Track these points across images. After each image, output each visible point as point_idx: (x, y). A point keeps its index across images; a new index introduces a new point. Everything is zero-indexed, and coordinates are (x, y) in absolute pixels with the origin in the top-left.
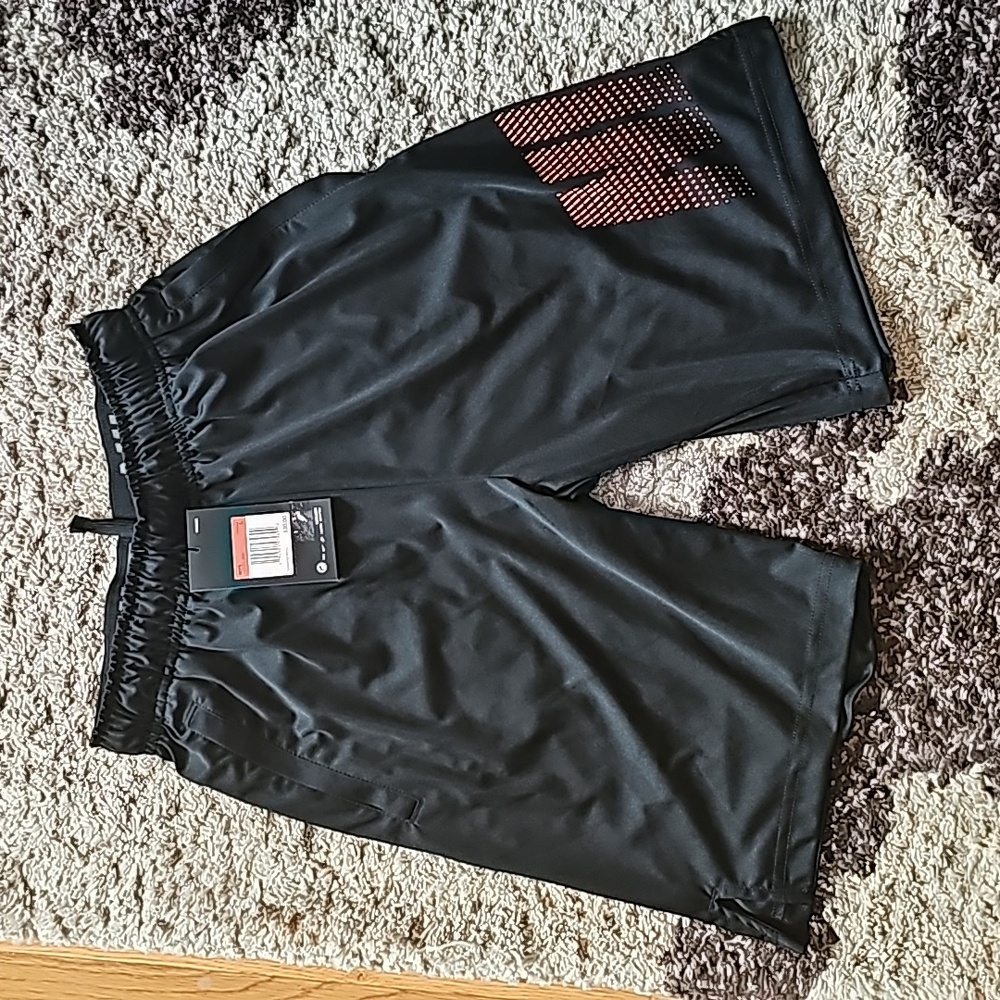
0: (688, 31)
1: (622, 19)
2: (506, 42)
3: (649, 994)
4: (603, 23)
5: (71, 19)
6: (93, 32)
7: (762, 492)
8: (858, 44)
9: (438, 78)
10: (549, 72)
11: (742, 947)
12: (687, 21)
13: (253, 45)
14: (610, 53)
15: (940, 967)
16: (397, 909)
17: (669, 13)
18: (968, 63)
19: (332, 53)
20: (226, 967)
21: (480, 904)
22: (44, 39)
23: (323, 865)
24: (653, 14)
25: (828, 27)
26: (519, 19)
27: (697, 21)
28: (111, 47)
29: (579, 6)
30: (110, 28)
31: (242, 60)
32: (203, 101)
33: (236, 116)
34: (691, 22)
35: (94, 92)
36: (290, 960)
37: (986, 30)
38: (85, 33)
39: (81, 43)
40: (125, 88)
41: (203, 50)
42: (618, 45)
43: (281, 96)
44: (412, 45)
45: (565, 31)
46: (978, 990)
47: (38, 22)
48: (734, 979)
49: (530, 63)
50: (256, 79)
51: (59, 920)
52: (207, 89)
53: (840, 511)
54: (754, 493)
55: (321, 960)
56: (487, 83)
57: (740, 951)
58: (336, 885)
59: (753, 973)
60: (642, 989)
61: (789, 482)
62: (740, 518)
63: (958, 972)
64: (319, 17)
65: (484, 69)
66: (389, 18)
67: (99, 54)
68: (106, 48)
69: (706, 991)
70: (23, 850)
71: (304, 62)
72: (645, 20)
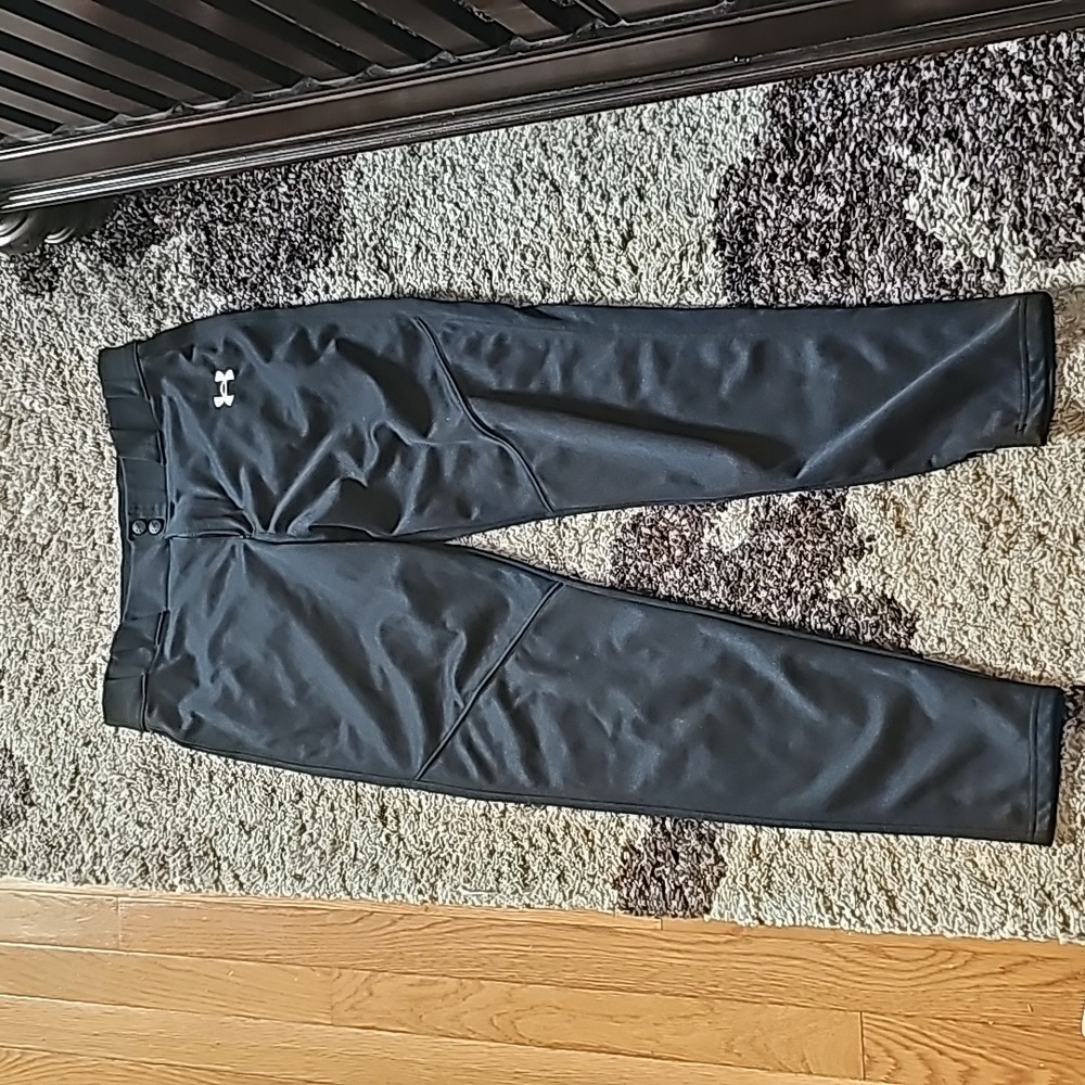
1: (532, 226)
2: (462, 251)
4: (521, 229)
6: (213, 276)
7: (649, 547)
8: (686, 225)
10: (490, 267)
11: (664, 873)
13: (308, 273)
14: (527, 252)
15: (798, 882)
17: (563, 218)
18: (760, 228)
19: (355, 272)
20: (342, 906)
22: (185, 284)
24: (552, 221)
26: (469, 234)
27: (580, 221)
28: (224, 284)
29: (505, 221)
30: (222, 271)
31: (303, 283)
34: (577, 223)
36: (380, 899)
37: (770, 203)
38: (208, 277)
39: (206, 284)
41: (278, 279)
42: (532, 245)
44: (405, 260)
45: (498, 239)
46: (825, 897)
47: (180, 273)
48: (662, 898)
49: (478, 263)
50: (312, 294)
51: (236, 877)
53: (701, 556)
54: (645, 548)
55: (399, 898)
56: (452, 281)
57: (664, 877)
58: (401, 844)
59: (674, 893)
61: (667, 539)
62: (636, 567)
63: (810, 884)
64: (346, 249)
65: (450, 271)
66: (389, 244)
67: (217, 290)
68: (221, 285)
69: (646, 908)
70: (210, 830)
71: (339, 279)
72: (548, 225)
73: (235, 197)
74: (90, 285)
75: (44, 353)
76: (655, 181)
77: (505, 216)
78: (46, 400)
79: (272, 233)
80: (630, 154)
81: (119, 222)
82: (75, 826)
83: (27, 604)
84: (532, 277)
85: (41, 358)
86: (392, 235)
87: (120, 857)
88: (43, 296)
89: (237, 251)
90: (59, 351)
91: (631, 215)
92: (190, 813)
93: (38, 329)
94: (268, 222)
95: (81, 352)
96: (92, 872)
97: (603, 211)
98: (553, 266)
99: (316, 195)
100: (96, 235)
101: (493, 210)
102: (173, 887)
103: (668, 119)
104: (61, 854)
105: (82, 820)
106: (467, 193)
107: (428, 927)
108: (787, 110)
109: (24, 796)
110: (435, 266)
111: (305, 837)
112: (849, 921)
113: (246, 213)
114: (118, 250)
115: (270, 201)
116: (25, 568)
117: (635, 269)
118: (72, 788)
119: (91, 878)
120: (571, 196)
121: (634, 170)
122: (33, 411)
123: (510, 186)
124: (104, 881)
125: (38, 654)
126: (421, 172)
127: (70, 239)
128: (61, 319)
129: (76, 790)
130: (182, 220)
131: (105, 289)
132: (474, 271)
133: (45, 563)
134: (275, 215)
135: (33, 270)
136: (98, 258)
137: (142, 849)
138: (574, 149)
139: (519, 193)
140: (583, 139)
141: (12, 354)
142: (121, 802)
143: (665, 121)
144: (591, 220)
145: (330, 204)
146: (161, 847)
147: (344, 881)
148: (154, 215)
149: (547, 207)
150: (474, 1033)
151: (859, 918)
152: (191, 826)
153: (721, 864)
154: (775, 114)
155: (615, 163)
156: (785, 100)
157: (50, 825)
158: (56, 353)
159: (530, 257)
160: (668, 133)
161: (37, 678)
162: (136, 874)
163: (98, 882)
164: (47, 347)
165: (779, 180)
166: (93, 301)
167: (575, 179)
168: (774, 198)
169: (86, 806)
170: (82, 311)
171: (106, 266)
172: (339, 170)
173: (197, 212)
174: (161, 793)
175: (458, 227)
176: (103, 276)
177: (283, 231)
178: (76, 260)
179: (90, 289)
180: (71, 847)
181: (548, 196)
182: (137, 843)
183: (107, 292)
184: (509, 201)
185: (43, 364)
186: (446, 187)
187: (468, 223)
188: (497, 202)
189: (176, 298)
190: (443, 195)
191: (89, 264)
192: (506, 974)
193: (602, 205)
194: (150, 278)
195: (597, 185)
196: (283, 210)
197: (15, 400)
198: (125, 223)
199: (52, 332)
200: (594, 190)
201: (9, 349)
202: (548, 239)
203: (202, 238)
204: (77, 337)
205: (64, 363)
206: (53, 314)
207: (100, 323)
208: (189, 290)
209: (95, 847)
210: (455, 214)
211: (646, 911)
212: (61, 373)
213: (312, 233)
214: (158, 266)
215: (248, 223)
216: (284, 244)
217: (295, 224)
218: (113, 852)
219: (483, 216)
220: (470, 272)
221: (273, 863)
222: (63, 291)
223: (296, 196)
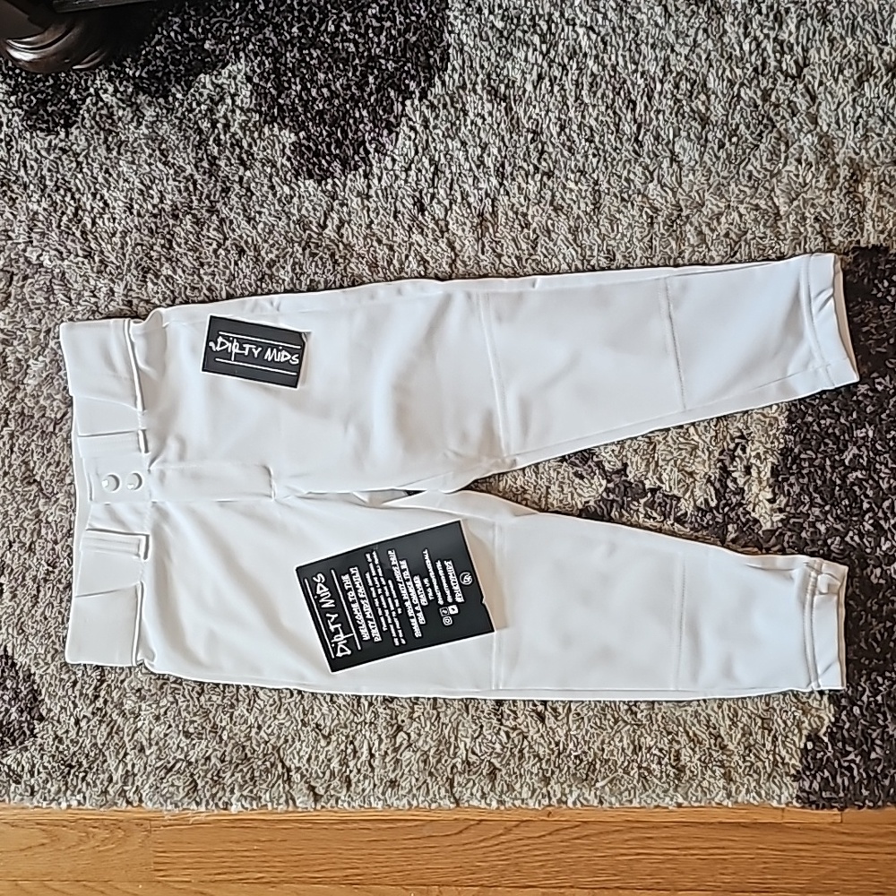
0: (739, 55)
1: (686, 52)
2: (598, 79)
3: (783, 806)
4: (672, 57)
5: (263, 102)
6: (281, 110)
7: (835, 404)
8: (874, 50)
9: (547, 114)
10: (633, 98)
11: (853, 761)
12: (738, 48)
13: (404, 105)
14: (681, 79)
16: (576, 757)
17: (723, 43)
19: (464, 104)
20: (443, 816)
21: (640, 748)
22: (244, 118)
23: (514, 729)
24: (711, 46)
25: (849, 40)
26: (607, 62)
27: (746, 47)
28: (294, 119)
29: (652, 47)
30: (293, 103)
31: (395, 117)
32: (367, 152)
33: (394, 161)
34: (741, 48)
35: (284, 154)
36: (494, 804)
38: (276, 111)
40: (309, 148)
41: (365, 113)
42: (686, 73)
43: (427, 141)
44: (525, 91)
45: (643, 66)
47: (237, 106)
48: (851, 788)
49: (619, 94)
50: (406, 129)
51: (312, 788)
52: (370, 143)
54: (829, 405)
55: (518, 803)
56: (586, 113)
57: (853, 765)
58: (526, 743)
59: (865, 782)
60: (779, 802)
61: (855, 394)
62: (819, 425)
64: (452, 78)
65: (583, 102)
66: (505, 72)
67: (286, 126)
68: (292, 120)
69: (829, 800)
70: (279, 737)
71: (443, 113)
72: (705, 51)
73: (312, 18)
74: (120, 119)
75: (58, 198)
77: (651, 41)
78: (61, 253)
79: (357, 61)
81: (160, 48)
82: (99, 742)
83: (34, 488)
84: (687, 109)
85: (53, 204)
86: (509, 64)
87: (162, 773)
88: (58, 134)
89: (312, 81)
90: (77, 196)
91: (808, 39)
92: (251, 720)
93: (49, 170)
94: (352, 48)
95: (106, 198)
96: (123, 793)
97: (772, 35)
98: (713, 97)
99: (414, 18)
100: (128, 62)
101: (637, 35)
102: (227, 805)
104: (81, 775)
105: (109, 734)
106: (605, 17)
107: (550, 834)
109: (31, 709)
110: (564, 97)
111: (401, 736)
113: (325, 38)
114: (159, 80)
115: (353, 24)
116: (33, 446)
117: (814, 98)
118: (97, 697)
119: (120, 801)
120: (736, 18)
122: (41, 265)
123: (658, 10)
124: (136, 803)
125: (50, 546)
127: (96, 66)
128: (80, 159)
129: (101, 700)
130: (242, 46)
131: (140, 124)
132: (613, 101)
133: (58, 441)
134: (361, 40)
135: (43, 103)
136: (131, 89)
137: (190, 763)
139: (671, 15)
141: (14, 200)
142: (162, 711)
145: (430, 28)
146: (214, 760)
147: (452, 786)
148: (204, 41)
149: (705, 30)
152: (253, 734)
157: (67, 742)
158: (73, 198)
159: (684, 85)
161: (48, 573)
162: (182, 794)
163: (129, 803)
164: (62, 192)
166: (123, 138)
169: (115, 716)
170: (109, 150)
171: (142, 98)
173: (261, 36)
174: (214, 698)
175: (594, 52)
176: (138, 109)
177: (371, 58)
178: (101, 92)
179: (120, 124)
180: (95, 765)
181: (709, 18)
182: (182, 757)
183: (143, 127)
184: (657, 25)
185: (55, 211)
186: (577, 9)
187: (605, 49)
188: (642, 25)
189: (234, 135)
190: (573, 19)
191: (119, 95)
192: (649, 881)
193: (773, 29)
194: (200, 111)
195: (768, 7)
196: (371, 35)
197: (17, 254)
198: (166, 49)
199: (69, 174)
200: (764, 11)
201: (9, 193)
202: (706, 65)
203: (267, 65)
204: (100, 179)
205: (84, 211)
206: (70, 153)
207: (133, 163)
208: (250, 125)
209: (126, 764)
210: (589, 38)
211: (828, 804)
212: (80, 221)
213: (408, 61)
214: (211, 98)
215: (327, 49)
216: (372, 74)
217: (386, 51)
218: (149, 769)
219: (625, 41)
220: (610, 102)
221: (359, 771)
222: (84, 127)
223: (389, 19)
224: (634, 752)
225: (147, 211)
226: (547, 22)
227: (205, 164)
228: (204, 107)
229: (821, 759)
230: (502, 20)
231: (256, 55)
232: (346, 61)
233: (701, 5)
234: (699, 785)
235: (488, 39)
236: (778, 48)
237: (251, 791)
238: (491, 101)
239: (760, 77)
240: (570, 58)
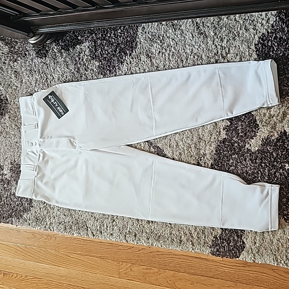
1: (197, 48)
2: (174, 54)
4: (194, 49)
5: (92, 53)
6: (96, 56)
7: (228, 148)
8: (247, 50)
9: (161, 62)
10: (183, 59)
11: (225, 245)
13: (125, 57)
15: (268, 252)
16: (156, 234)
17: (207, 46)
18: (271, 53)
19: (140, 58)
20: (124, 244)
21: (172, 234)
22: (87, 58)
23: (141, 225)
24: (204, 46)
26: (177, 49)
27: (213, 47)
30: (99, 55)
31: (123, 60)
32: (116, 69)
33: (122, 72)
34: (212, 47)
35: (96, 68)
36: (136, 243)
37: (275, 46)
38: (94, 56)
40: (102, 67)
41: (116, 58)
42: (197, 53)
43: (131, 67)
44: (156, 55)
45: (186, 51)
46: (276, 257)
47: (85, 54)
48: (224, 252)
49: (179, 58)
50: (126, 64)
51: (93, 233)
52: (117, 67)
53: (244, 151)
54: (227, 148)
55: (141, 244)
56: (170, 63)
58: (144, 229)
59: (228, 251)
60: (206, 253)
61: (234, 146)
62: (224, 153)
63: (271, 253)
64: (138, 51)
65: (170, 60)
66: (151, 50)
67: (97, 60)
68: (98, 59)
69: (219, 254)
70: (86, 219)
71: (135, 60)
72: (202, 48)
73: (104, 32)
74: (58, 56)
75: (42, 75)
76: (239, 36)
77: (189, 44)
79: (115, 44)
80: (231, 28)
81: (68, 38)
82: (45, 214)
85: (41, 77)
86: (152, 48)
87: (58, 224)
88: (43, 58)
89: (104, 49)
90: (47, 75)
91: (230, 46)
92: (80, 214)
93: (41, 68)
94: (114, 41)
95: (54, 76)
96: (49, 228)
98: (203, 60)
99: (129, 34)
100: (60, 41)
101: (185, 42)
102: (73, 234)
103: (244, 18)
104: (40, 222)
105: (47, 213)
106: (177, 36)
107: (150, 253)
108: (284, 17)
109: (30, 204)
110: (165, 58)
111: (114, 222)
112: (283, 264)
113: (107, 38)
114: (67, 46)
115: (114, 34)
119: (49, 229)
120: (211, 39)
121: (232, 32)
123: (191, 35)
124: (53, 231)
126: (163, 29)
127: (52, 42)
128: (48, 66)
130: (87, 38)
131: (62, 57)
132: (178, 60)
134: (116, 39)
135: (40, 50)
136: (60, 48)
137: (65, 223)
138: (213, 25)
139: (194, 37)
140: (216, 22)
141: (32, 75)
142: (59, 209)
143: (243, 18)
144: (216, 47)
145: (133, 37)
146: (70, 223)
147: (126, 237)
148: (78, 36)
149: (203, 42)
150: (162, 285)
151: (286, 264)
152: (80, 217)
153: (244, 244)
154: (280, 18)
155: (226, 30)
156: (283, 14)
157: (38, 213)
158: (46, 75)
159: (196, 57)
160: (244, 22)
162: (63, 230)
163: (51, 230)
164: (43, 74)
165: (278, 38)
166: (58, 61)
167: (212, 34)
168: (276, 44)
169: (49, 209)
170: (54, 64)
171: (63, 51)
172: (137, 26)
173: (92, 36)
175: (174, 46)
176: (62, 53)
177: (118, 44)
178: (54, 48)
179: (57, 57)
180: (43, 220)
181: (204, 39)
182: (63, 221)
183: (63, 58)
184: (190, 40)
185: (42, 79)
186: (170, 34)
187: (177, 45)
188: (187, 39)
189: (84, 62)
190: (169, 37)
191: (58, 50)
192: (173, 269)
193: (220, 43)
194: (76, 55)
195: (219, 36)
196: (119, 38)
197: (33, 89)
198: (69, 38)
199: (45, 69)
200: (218, 38)
201: (32, 73)
202: (202, 52)
203: (93, 44)
204: (52, 71)
205: (48, 79)
206: (46, 64)
207: (60, 67)
208: (88, 60)
209: (51, 221)
210: (173, 42)
211: (219, 255)
212: (47, 82)
213: (127, 45)
214: (79, 52)
215: (107, 41)
216: (118, 48)
217: (122, 42)
218: (56, 223)
219: (182, 43)
220: (177, 60)
221: (104, 230)
222: (49, 57)
223: (123, 33)
224: (170, 234)
225: (63, 80)
226: (162, 37)
227: (77, 69)
228: (77, 54)
229: (217, 244)
230: (151, 36)
231: (91, 41)
232: (112, 44)
233: (202, 35)
234: (186, 245)
235: (147, 41)
236: (221, 48)
237: (78, 232)
238: (146, 58)
239: (216, 56)
240: (168, 47)
